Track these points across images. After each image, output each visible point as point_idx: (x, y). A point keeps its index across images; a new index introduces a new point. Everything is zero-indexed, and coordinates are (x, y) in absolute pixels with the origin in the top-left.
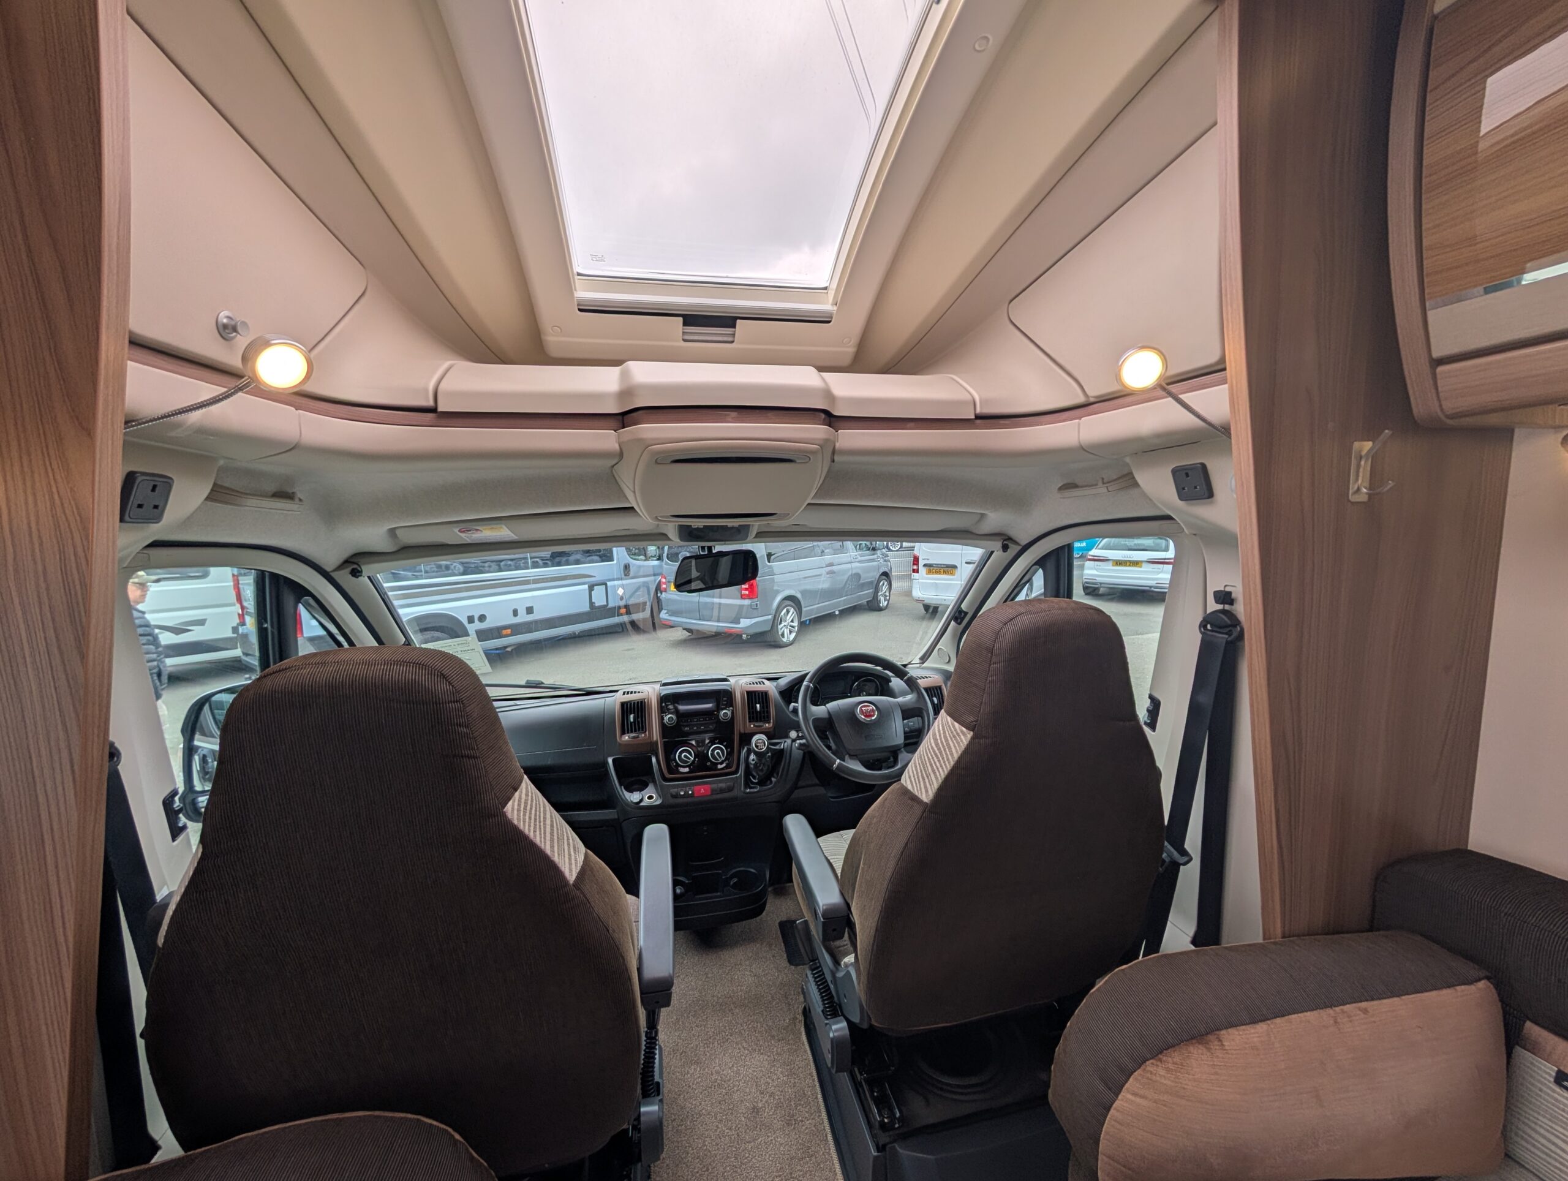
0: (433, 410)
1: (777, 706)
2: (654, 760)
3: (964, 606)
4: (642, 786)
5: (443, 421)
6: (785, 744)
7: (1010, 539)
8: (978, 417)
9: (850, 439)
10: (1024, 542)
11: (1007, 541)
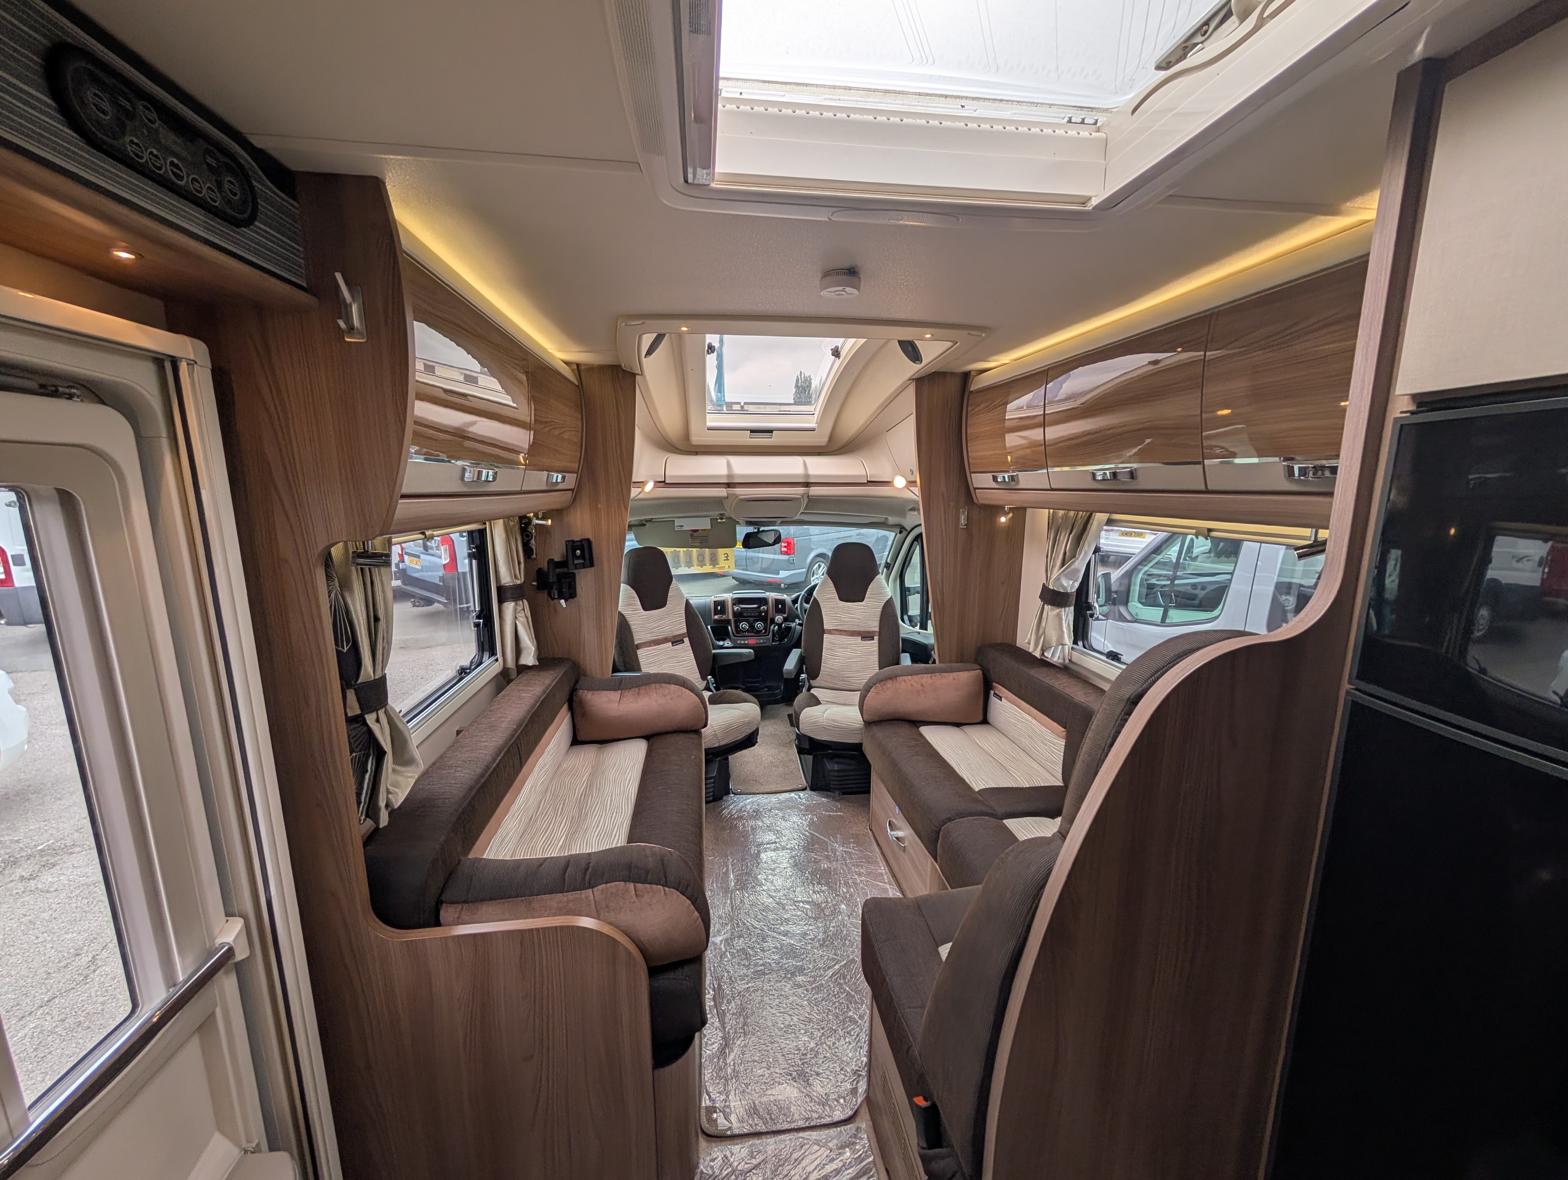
0: (664, 482)
1: (790, 608)
2: (729, 628)
3: (888, 561)
4: (724, 640)
5: (667, 486)
6: (793, 625)
7: (904, 528)
8: (869, 482)
9: (815, 491)
10: (909, 530)
11: (902, 529)
